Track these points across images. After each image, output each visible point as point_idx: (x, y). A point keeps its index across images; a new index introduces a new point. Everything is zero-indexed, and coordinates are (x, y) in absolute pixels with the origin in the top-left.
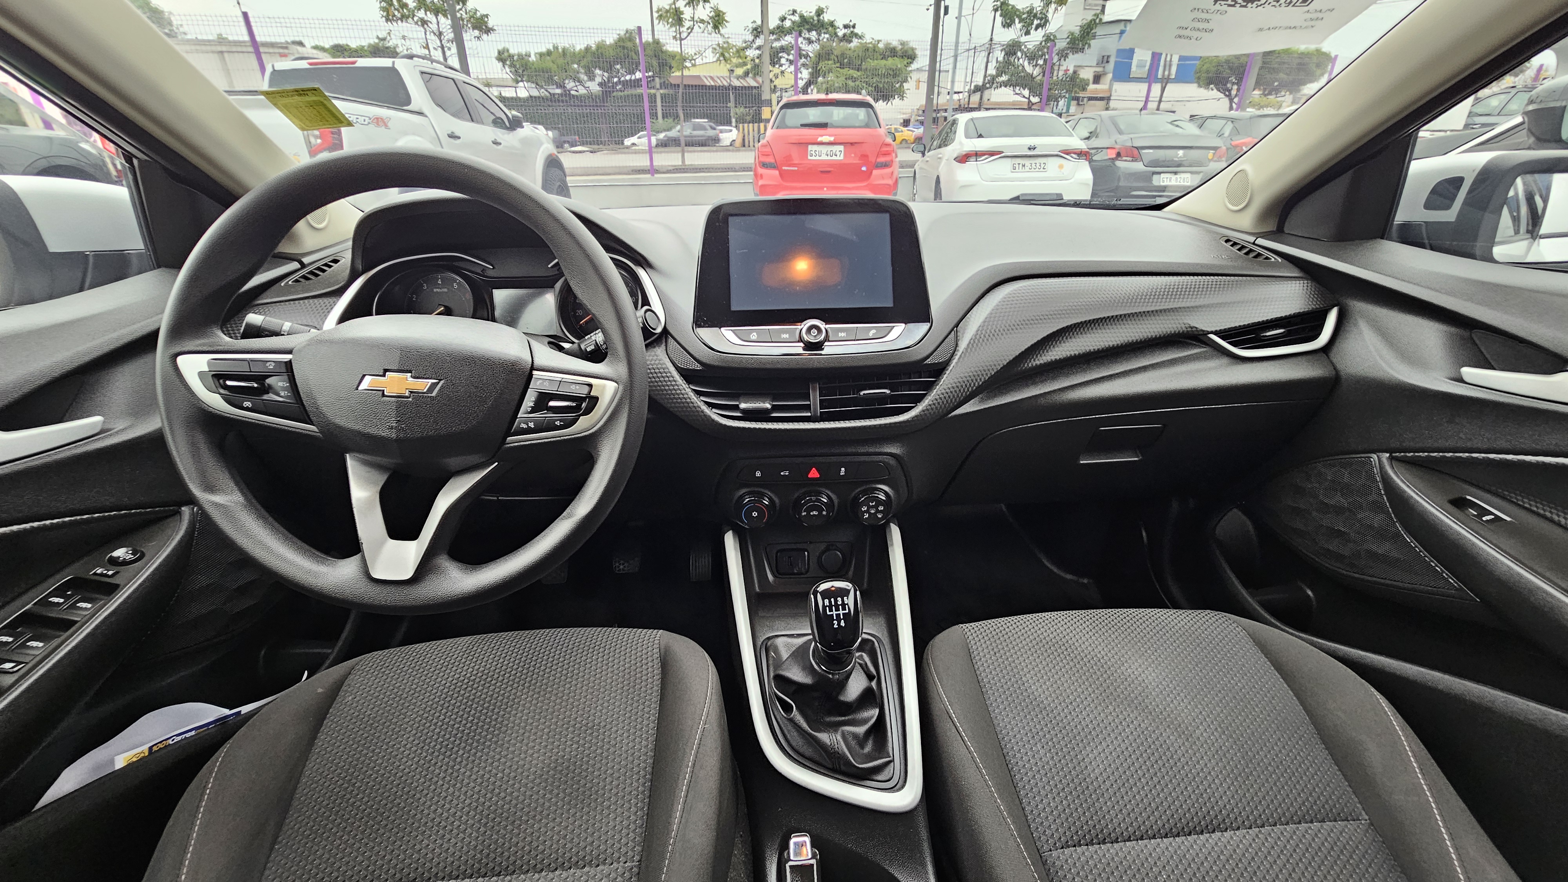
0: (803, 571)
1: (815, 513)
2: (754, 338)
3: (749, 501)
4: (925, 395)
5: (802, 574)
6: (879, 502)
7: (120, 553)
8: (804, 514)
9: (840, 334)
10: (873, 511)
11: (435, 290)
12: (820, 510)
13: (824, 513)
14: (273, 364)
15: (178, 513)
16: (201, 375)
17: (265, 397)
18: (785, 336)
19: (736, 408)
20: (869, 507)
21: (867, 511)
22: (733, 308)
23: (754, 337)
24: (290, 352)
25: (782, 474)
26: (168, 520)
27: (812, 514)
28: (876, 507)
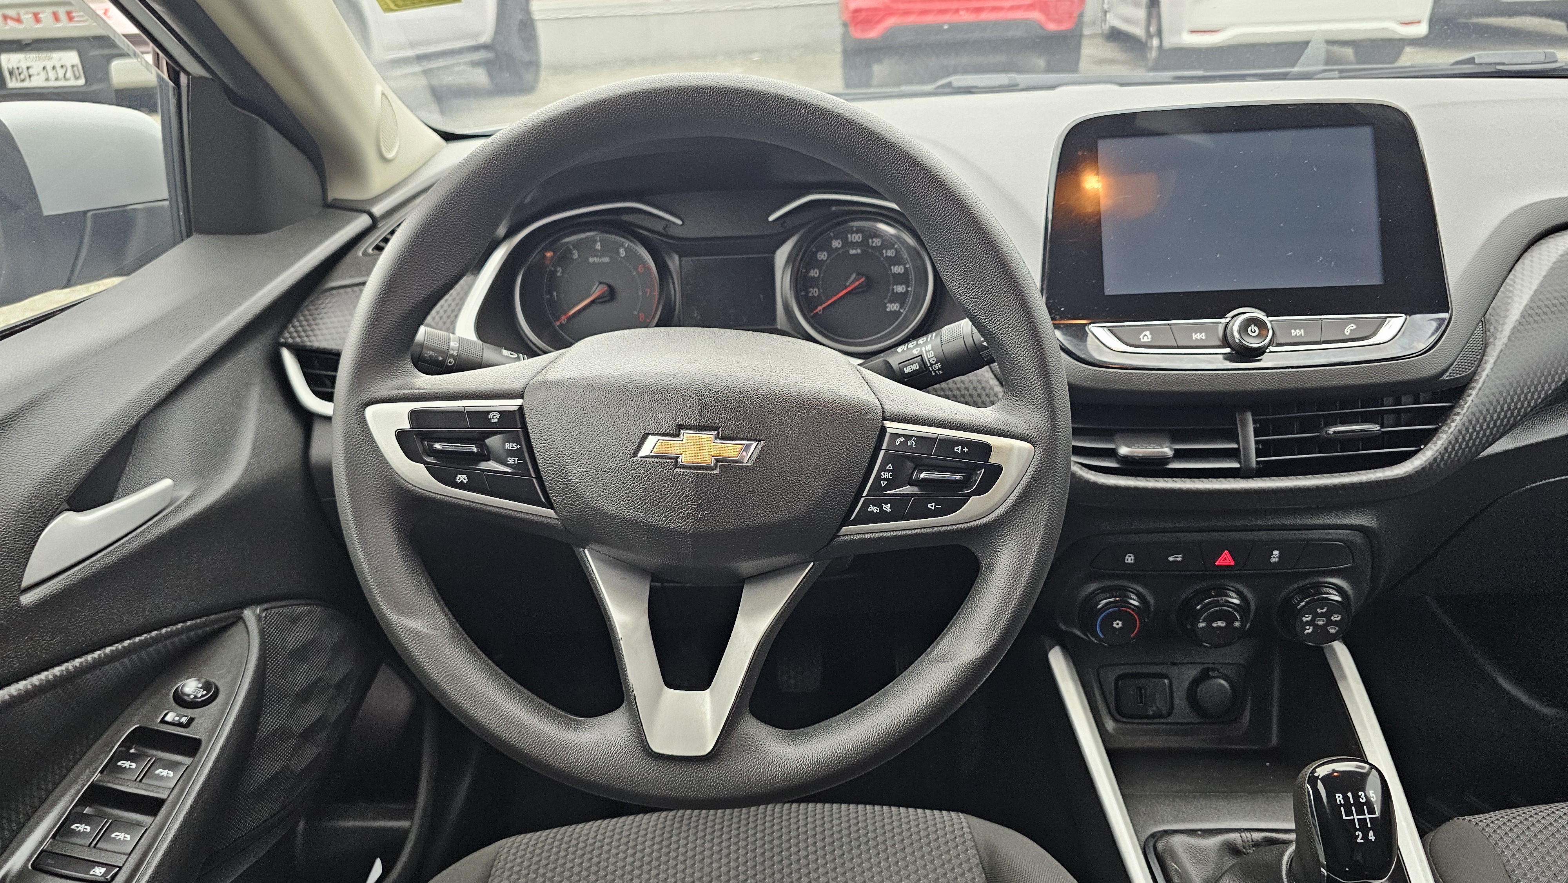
0: (1164, 712)
1: (1221, 624)
2: (1146, 340)
3: (1107, 604)
4: (1435, 432)
5: (1161, 716)
6: (1334, 607)
7: (191, 687)
8: (1202, 625)
9: (1294, 332)
10: (1321, 623)
11: (591, 260)
12: (1229, 618)
13: (1237, 624)
14: (498, 416)
15: (240, 619)
16: (401, 436)
17: (484, 465)
18: (1198, 336)
19: (1111, 454)
20: (1316, 616)
21: (1311, 623)
22: (1109, 290)
23: (1146, 337)
24: (521, 396)
25: (1171, 559)
26: (230, 632)
27: (1214, 625)
28: (1328, 616)
